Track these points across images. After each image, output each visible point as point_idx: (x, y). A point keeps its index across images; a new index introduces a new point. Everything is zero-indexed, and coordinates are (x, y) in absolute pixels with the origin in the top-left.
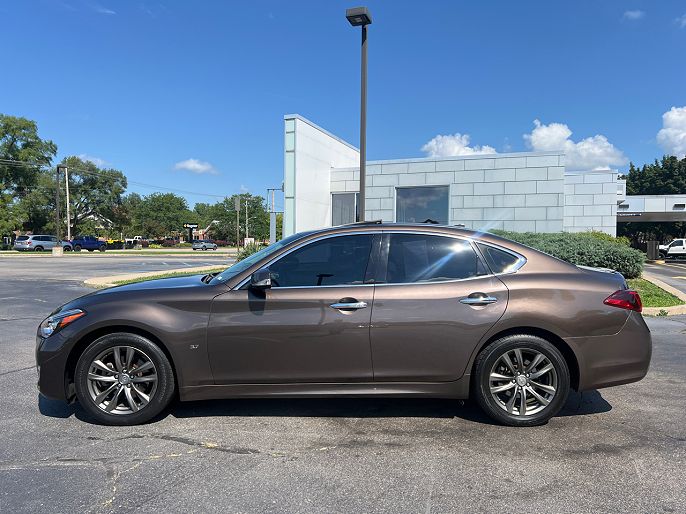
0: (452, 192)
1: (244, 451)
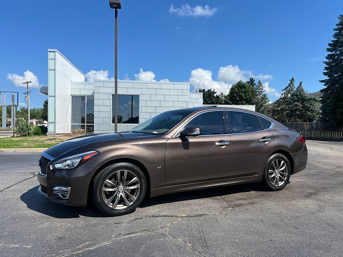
0: (141, 98)
1: (201, 216)
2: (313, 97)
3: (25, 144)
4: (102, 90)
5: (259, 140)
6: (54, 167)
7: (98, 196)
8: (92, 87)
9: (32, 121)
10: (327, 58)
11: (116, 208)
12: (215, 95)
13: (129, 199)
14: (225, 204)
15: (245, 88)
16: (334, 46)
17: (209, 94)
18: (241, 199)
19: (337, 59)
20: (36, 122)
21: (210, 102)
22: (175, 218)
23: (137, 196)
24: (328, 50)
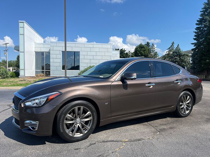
0: (81, 53)
1: (139, 140)
2: (186, 54)
3: (5, 84)
4: (55, 48)
5: (174, 81)
6: (24, 104)
7: (61, 127)
8: (49, 46)
9: (9, 68)
10: (196, 29)
11: (75, 136)
12: (125, 52)
13: (84, 128)
14: (153, 129)
15: (144, 48)
16: (200, 22)
17: (122, 52)
18: (163, 125)
19: (202, 30)
20: (12, 69)
21: (122, 57)
22: (121, 143)
23: (90, 126)
24: (197, 24)
